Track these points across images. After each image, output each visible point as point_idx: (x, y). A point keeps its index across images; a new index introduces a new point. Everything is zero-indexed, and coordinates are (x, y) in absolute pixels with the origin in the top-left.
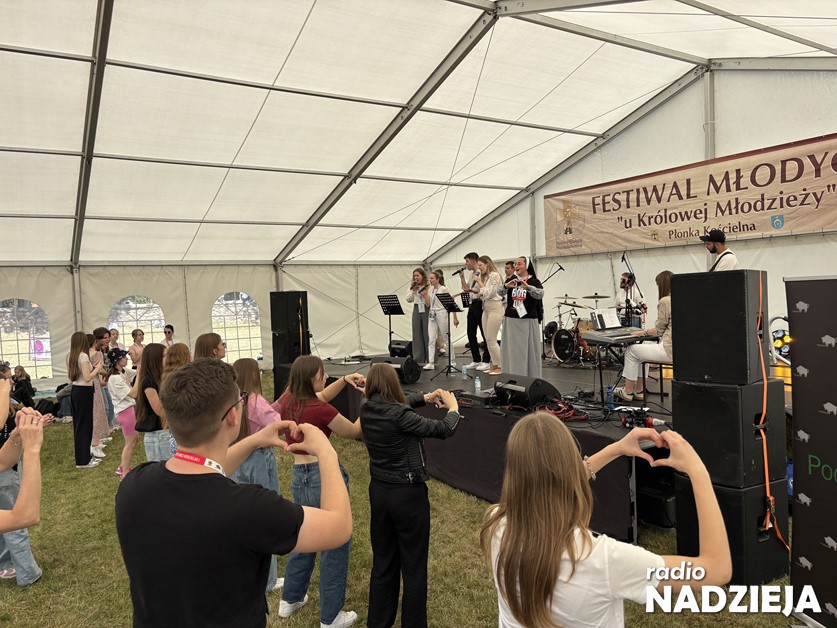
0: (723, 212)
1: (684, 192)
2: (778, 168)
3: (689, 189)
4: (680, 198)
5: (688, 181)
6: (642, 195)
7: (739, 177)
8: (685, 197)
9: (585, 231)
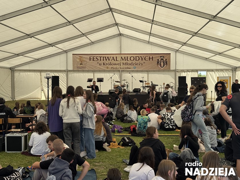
0: (124, 65)
1: (115, 59)
2: (135, 58)
3: (116, 59)
4: (114, 60)
5: (116, 57)
6: (104, 58)
7: (127, 58)
8: (115, 60)
9: (87, 65)
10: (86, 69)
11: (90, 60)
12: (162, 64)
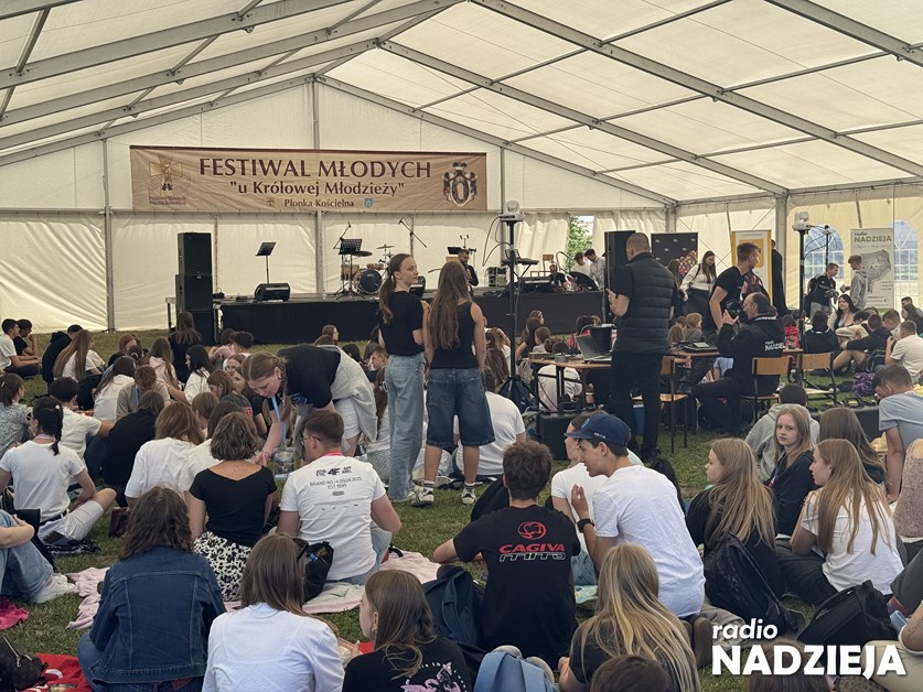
0: (331, 191)
1: (299, 171)
2: (369, 166)
3: (303, 169)
4: (296, 174)
5: (303, 163)
6: (258, 166)
7: (342, 167)
8: (299, 174)
9: (190, 190)
10: (188, 207)
11: (202, 173)
12: (460, 188)
